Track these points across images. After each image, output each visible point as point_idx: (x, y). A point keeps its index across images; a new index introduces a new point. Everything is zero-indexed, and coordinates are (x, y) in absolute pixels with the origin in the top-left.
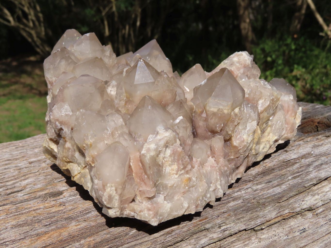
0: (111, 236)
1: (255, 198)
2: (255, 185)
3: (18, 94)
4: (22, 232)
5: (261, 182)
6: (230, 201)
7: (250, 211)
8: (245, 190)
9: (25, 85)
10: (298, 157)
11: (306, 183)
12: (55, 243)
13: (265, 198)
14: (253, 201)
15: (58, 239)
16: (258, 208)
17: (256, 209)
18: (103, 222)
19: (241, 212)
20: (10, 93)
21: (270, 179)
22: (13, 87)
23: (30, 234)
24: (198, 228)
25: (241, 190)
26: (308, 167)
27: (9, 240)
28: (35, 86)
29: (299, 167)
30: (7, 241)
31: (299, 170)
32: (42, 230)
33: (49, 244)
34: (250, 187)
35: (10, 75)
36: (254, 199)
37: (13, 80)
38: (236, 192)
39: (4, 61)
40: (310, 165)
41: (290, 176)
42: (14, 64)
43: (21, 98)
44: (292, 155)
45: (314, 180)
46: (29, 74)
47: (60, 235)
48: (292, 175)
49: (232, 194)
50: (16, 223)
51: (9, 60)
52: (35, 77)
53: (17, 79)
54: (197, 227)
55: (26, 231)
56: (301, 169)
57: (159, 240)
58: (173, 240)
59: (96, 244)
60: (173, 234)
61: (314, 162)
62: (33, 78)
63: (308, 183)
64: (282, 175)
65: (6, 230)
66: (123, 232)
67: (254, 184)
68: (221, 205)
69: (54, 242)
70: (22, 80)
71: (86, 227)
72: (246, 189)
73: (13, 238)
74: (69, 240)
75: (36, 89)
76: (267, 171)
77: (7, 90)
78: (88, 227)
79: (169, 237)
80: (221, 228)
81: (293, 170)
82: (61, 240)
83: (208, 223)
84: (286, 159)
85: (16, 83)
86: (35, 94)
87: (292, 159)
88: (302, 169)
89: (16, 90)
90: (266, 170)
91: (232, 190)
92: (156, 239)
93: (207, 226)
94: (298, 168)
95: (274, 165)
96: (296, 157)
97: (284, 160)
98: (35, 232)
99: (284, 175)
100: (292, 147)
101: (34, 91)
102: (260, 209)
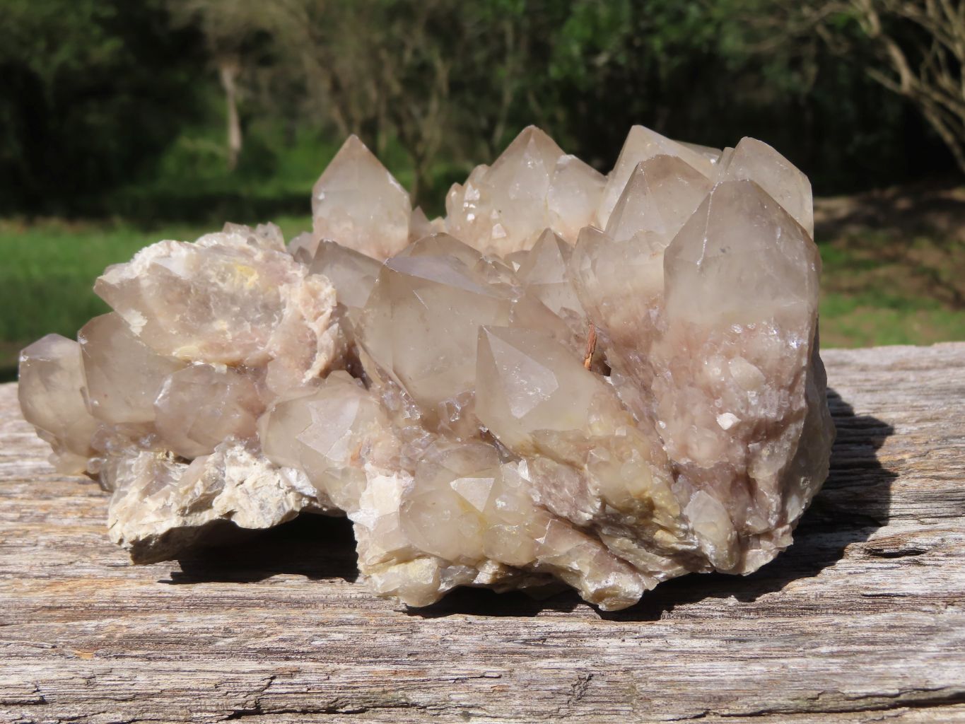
0: (170, 633)
1: (632, 669)
2: (685, 635)
3: (891, 294)
4: (49, 562)
5: (709, 632)
6: (554, 653)
7: (592, 704)
8: (639, 638)
9: (918, 270)
10: (929, 592)
11: (851, 685)
12: (75, 607)
13: (661, 682)
14: (619, 676)
15: (85, 601)
16: (625, 704)
17: (618, 707)
18: (206, 595)
19: (548, 694)
20: (868, 288)
21: (750, 632)
22: (882, 272)
23: (63, 571)
24: (384, 692)
25: (626, 637)
26: (923, 637)
27: (15, 570)
28: (945, 277)
29: (883, 623)
30: (9, 570)
31: (881, 635)
32: (93, 571)
33: (59, 605)
34: (662, 636)
35: (881, 235)
36: (627, 671)
37: (888, 251)
38: (605, 637)
39: (876, 193)
40: (939, 630)
41: (828, 644)
42: (903, 204)
43: (895, 305)
44: (910, 580)
45: (891, 682)
46: (939, 239)
47: (92, 593)
48: (839, 641)
49: (588, 639)
50: (60, 539)
51: (890, 192)
52: (955, 248)
53: (901, 248)
54: (380, 689)
55: (59, 562)
56: (889, 634)
57: (243, 681)
58: (294, 696)
59: (129, 638)
60: (297, 679)
61: (961, 626)
62: (948, 252)
63: (861, 685)
64: (803, 634)
65: (34, 548)
66: (205, 633)
67: (681, 630)
68: (516, 657)
69: (72, 604)
70: (914, 254)
71: (160, 595)
72: (644, 637)
73: (25, 570)
74: (111, 613)
75: (948, 286)
76: (786, 609)
77: (862, 278)
78: (165, 595)
79: (282, 684)
80: (469, 718)
81: (856, 627)
82: (90, 606)
83: (419, 688)
84: (877, 589)
85: (894, 259)
86: (942, 299)
87: (900, 592)
88: (894, 635)
89: (889, 281)
90: (783, 602)
91: (591, 627)
92: (237, 675)
93: (417, 697)
94: (877, 628)
95: (821, 596)
96: (921, 593)
97: (867, 589)
98: (76, 570)
99: (812, 634)
100: (947, 555)
101: (940, 291)
102: (630, 708)
